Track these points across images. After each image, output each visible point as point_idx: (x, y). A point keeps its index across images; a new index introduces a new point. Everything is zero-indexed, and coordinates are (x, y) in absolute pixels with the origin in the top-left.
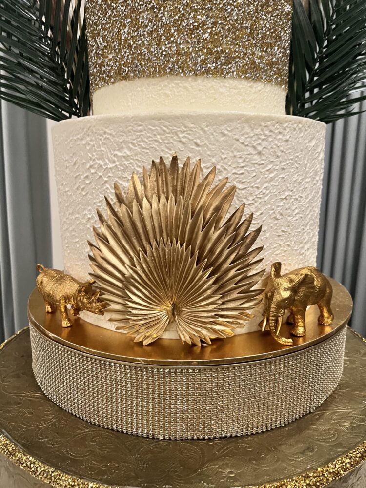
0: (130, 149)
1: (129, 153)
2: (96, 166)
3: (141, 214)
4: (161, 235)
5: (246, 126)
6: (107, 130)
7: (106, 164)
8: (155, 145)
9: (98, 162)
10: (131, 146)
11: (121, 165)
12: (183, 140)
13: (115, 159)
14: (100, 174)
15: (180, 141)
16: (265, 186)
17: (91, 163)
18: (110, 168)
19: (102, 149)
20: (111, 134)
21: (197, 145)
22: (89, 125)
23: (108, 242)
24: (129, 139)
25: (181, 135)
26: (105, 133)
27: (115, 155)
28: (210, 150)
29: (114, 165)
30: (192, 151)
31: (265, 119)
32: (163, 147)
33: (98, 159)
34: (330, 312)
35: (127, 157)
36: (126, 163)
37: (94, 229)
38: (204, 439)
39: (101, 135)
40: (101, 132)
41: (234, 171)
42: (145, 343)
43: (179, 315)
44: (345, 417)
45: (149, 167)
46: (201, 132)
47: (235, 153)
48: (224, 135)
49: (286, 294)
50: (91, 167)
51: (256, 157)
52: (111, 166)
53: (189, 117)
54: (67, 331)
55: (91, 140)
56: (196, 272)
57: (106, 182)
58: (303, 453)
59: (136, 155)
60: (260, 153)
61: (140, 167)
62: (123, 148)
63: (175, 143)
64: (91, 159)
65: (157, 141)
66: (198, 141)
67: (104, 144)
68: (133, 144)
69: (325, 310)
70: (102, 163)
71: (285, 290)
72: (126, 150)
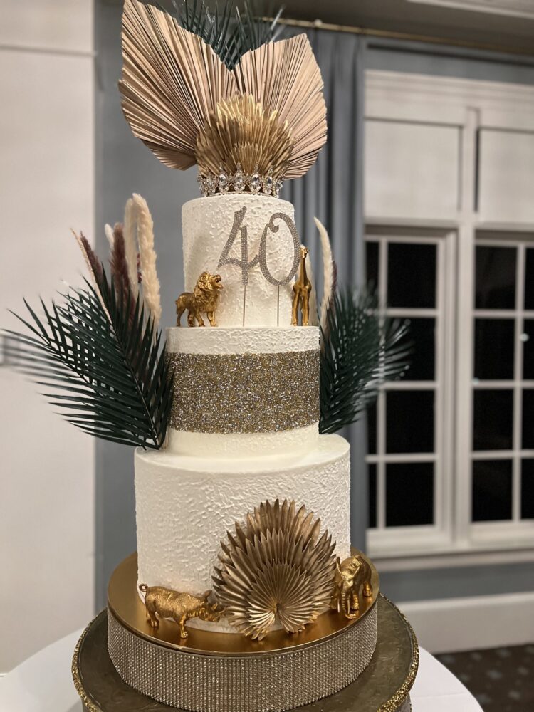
0: (244, 495)
1: (243, 498)
2: (214, 506)
3: (260, 545)
4: (274, 557)
5: (316, 471)
6: (226, 482)
7: (224, 505)
8: (262, 492)
9: (216, 503)
10: (244, 493)
11: (236, 506)
12: (281, 487)
13: (231, 502)
14: (217, 512)
15: (279, 488)
16: (328, 506)
17: (209, 504)
18: (228, 509)
19: (221, 495)
20: (229, 485)
21: (289, 489)
22: (209, 477)
23: (234, 566)
24: (243, 488)
25: (279, 484)
26: (224, 483)
27: (231, 499)
28: (296, 490)
29: (230, 506)
30: (286, 493)
31: (326, 464)
32: (268, 493)
33: (216, 501)
34: (370, 587)
35: (241, 501)
36: (240, 504)
37: (219, 557)
38: (308, 704)
39: (221, 485)
40: (220, 483)
41: (311, 501)
42: (260, 639)
43: (283, 612)
44: (390, 663)
45: (258, 507)
46: (292, 481)
47: (312, 490)
48: (304, 479)
49: (351, 584)
50: (209, 507)
51: (322, 489)
52: (227, 507)
53: (284, 472)
54: (185, 641)
55: (210, 488)
56: (299, 581)
57: (223, 518)
58: (374, 695)
59: (248, 499)
60: (324, 486)
61: (251, 507)
62: (238, 494)
63: (276, 490)
64: (209, 501)
65: (264, 489)
66: (290, 486)
67: (222, 491)
68: (246, 492)
69: (367, 586)
70: (220, 505)
71: (349, 580)
72: (240, 496)
